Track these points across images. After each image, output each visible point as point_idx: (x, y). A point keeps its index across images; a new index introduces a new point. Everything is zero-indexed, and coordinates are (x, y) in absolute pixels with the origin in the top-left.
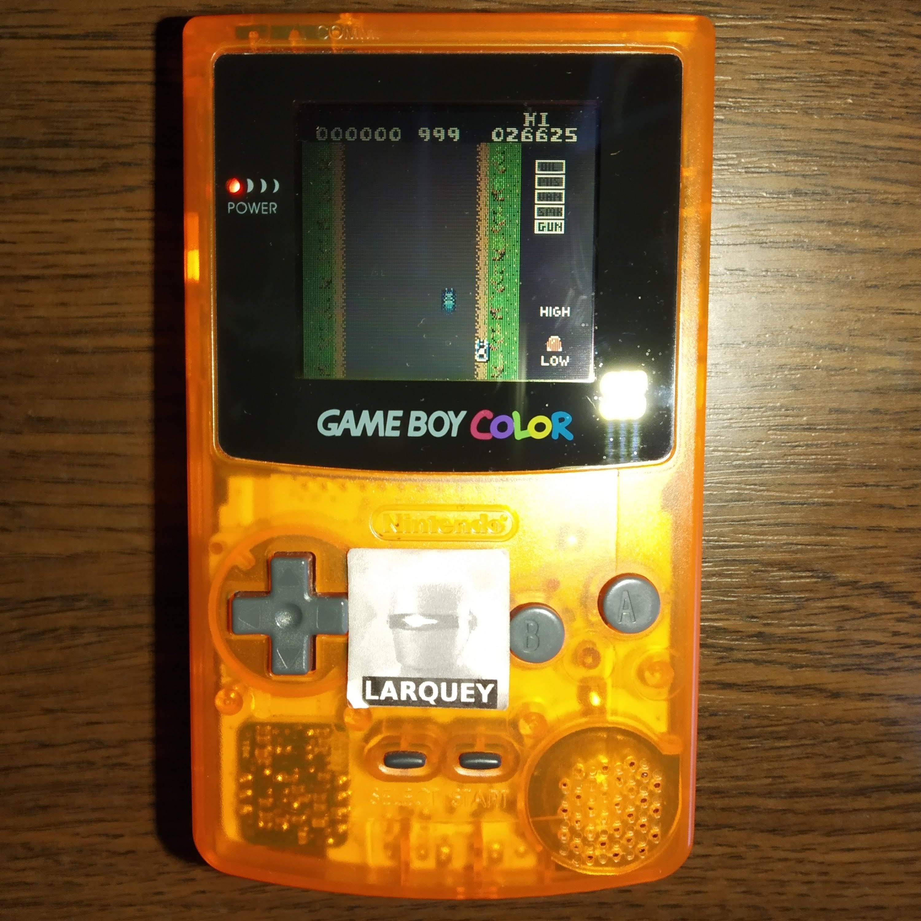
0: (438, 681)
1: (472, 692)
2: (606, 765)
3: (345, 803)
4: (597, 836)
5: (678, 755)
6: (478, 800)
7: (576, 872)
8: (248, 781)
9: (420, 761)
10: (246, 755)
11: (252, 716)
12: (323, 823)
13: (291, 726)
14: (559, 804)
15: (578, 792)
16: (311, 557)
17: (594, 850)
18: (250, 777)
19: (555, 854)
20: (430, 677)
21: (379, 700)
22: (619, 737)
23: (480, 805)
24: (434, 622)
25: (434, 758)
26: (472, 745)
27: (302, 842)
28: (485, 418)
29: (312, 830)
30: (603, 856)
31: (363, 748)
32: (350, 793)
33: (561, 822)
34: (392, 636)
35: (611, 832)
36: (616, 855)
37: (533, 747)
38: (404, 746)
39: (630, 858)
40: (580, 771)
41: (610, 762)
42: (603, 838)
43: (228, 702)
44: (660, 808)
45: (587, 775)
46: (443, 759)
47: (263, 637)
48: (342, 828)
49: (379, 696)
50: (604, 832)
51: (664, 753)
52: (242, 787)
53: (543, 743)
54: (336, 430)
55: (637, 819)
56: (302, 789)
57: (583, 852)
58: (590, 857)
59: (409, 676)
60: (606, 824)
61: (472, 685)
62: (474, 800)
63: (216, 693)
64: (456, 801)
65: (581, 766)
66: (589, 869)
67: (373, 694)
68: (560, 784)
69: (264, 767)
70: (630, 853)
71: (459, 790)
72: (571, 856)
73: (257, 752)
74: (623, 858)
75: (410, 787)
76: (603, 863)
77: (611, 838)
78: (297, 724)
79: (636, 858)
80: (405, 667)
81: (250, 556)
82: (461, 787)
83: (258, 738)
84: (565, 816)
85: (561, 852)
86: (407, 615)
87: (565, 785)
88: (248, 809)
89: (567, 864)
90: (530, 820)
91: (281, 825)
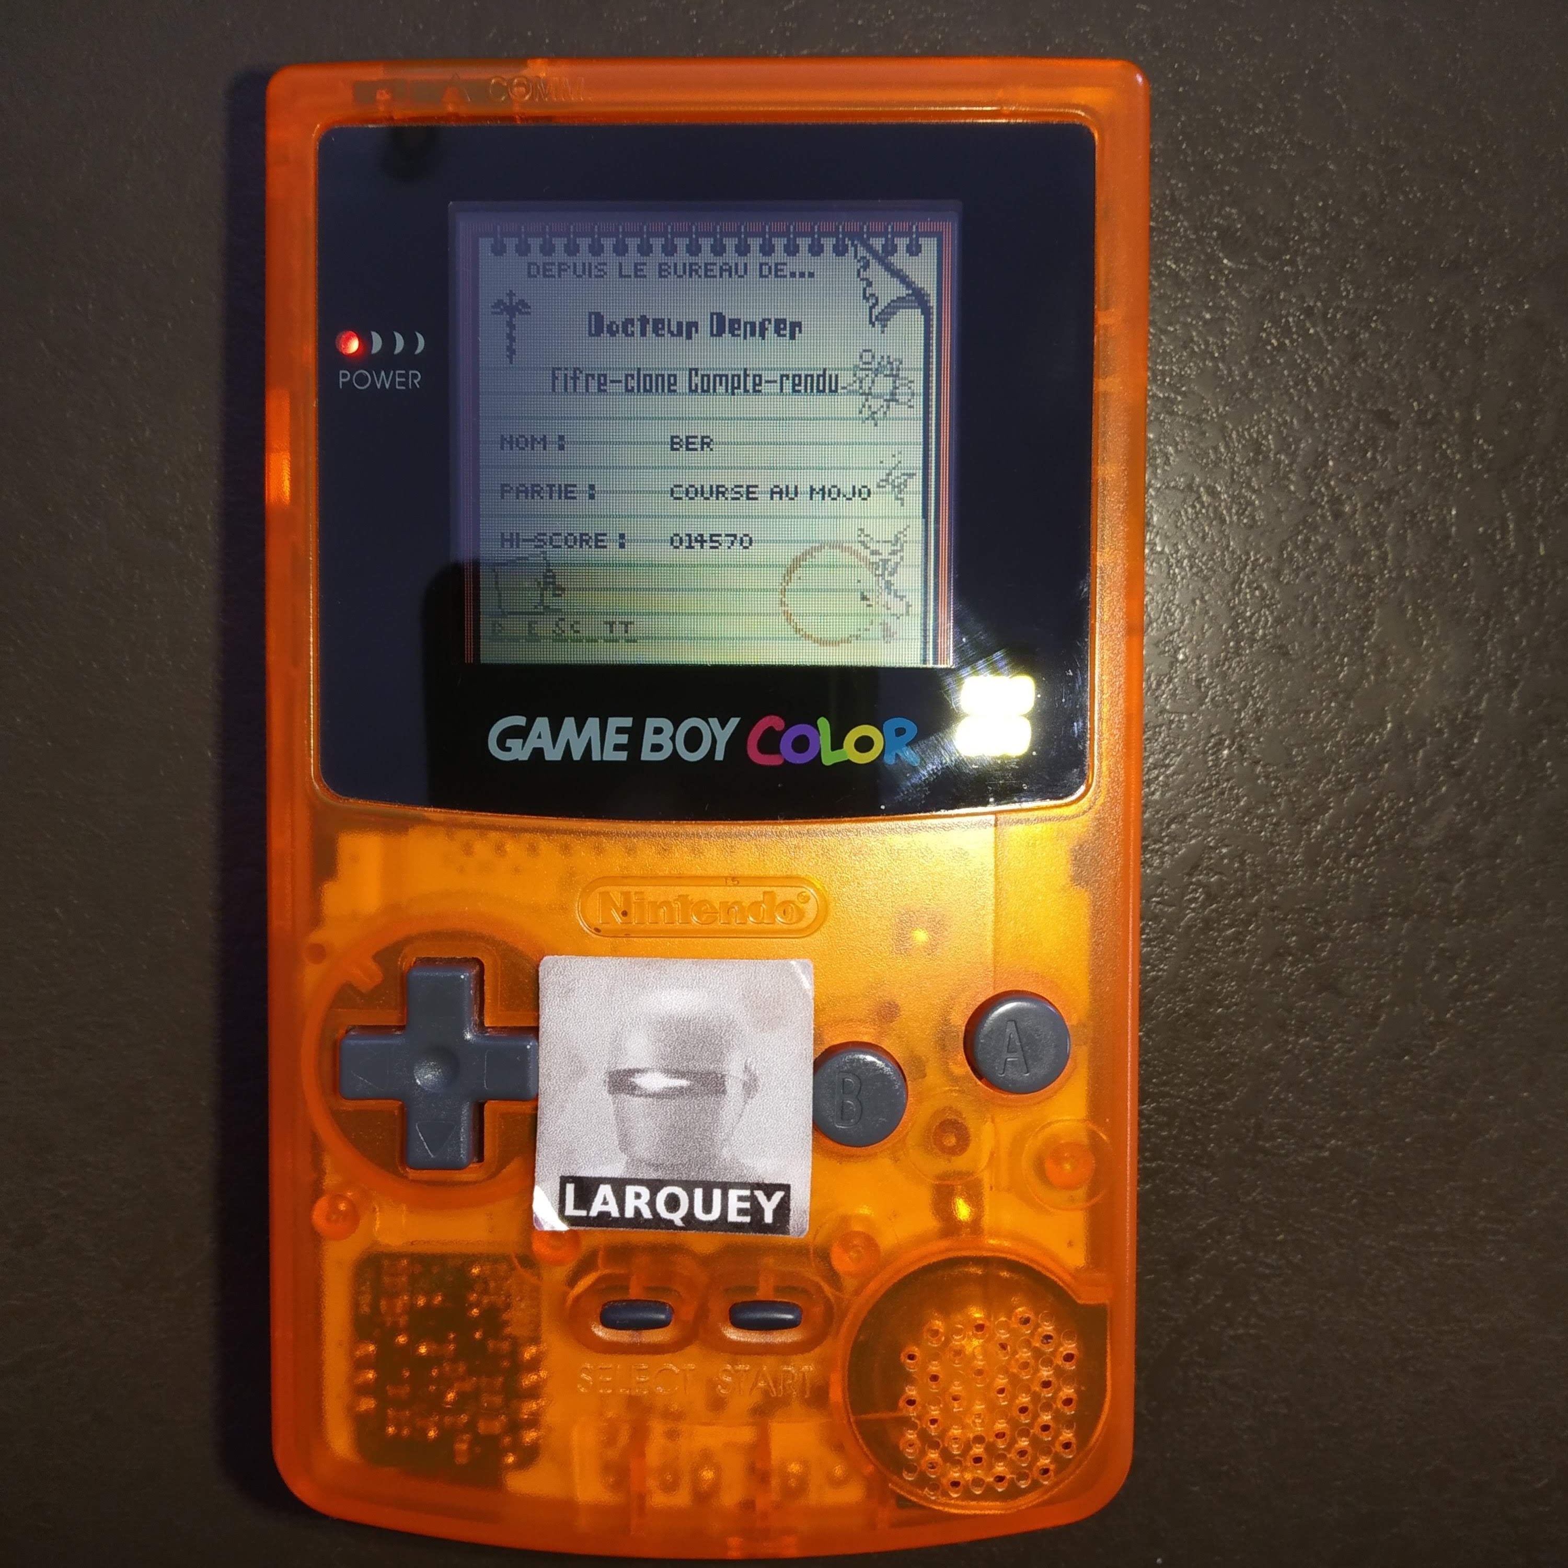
0: (688, 1187)
1: (747, 1205)
2: (981, 1322)
3: (534, 1393)
4: (967, 1447)
5: (1104, 1305)
6: (761, 1384)
7: (930, 1509)
8: (367, 1356)
9: (663, 1317)
10: (366, 1309)
11: (376, 1243)
12: (497, 1425)
13: (441, 1259)
14: (903, 1391)
15: (934, 1368)
16: (478, 968)
17: (962, 1471)
18: (372, 1348)
19: (895, 1478)
20: (676, 1177)
21: (588, 1217)
22: (1005, 1274)
23: (766, 1393)
24: (684, 1083)
25: (687, 1312)
26: (753, 1289)
27: (462, 1460)
28: (771, 729)
29: (477, 1440)
30: (977, 1482)
31: (565, 1295)
32: (543, 1374)
33: (906, 1423)
34: (611, 1109)
35: (991, 1440)
36: (1000, 1479)
37: (857, 1292)
38: (635, 1292)
39: (1023, 1485)
40: (936, 1333)
41: (988, 1317)
42: (978, 1450)
43: (334, 1217)
44: (1074, 1397)
45: (948, 1340)
46: (702, 1314)
47: (394, 1105)
48: (530, 1436)
49: (589, 1211)
50: (979, 1439)
51: (1079, 1302)
52: (360, 1365)
53: (872, 1286)
54: (519, 751)
55: (1036, 1416)
56: (462, 1368)
57: (944, 1475)
58: (955, 1484)
59: (640, 1176)
60: (982, 1425)
61: (747, 1193)
62: (755, 1385)
63: (314, 1202)
64: (725, 1385)
65: (938, 1324)
66: (954, 1504)
67: (577, 1207)
68: (903, 1357)
69: (396, 1330)
70: (1023, 1476)
71: (729, 1367)
72: (923, 1481)
73: (383, 1303)
74: (1012, 1483)
75: (644, 1362)
76: (978, 1492)
77: (991, 1449)
78: (454, 1256)
79: (1035, 1485)
80: (634, 1162)
81: (373, 966)
82: (734, 1363)
83: (386, 1280)
84: (912, 1412)
85: (905, 1474)
86: (638, 1071)
87: (911, 1357)
88: (368, 1404)
89: (916, 1495)
90: (852, 1420)
91: (425, 1431)
